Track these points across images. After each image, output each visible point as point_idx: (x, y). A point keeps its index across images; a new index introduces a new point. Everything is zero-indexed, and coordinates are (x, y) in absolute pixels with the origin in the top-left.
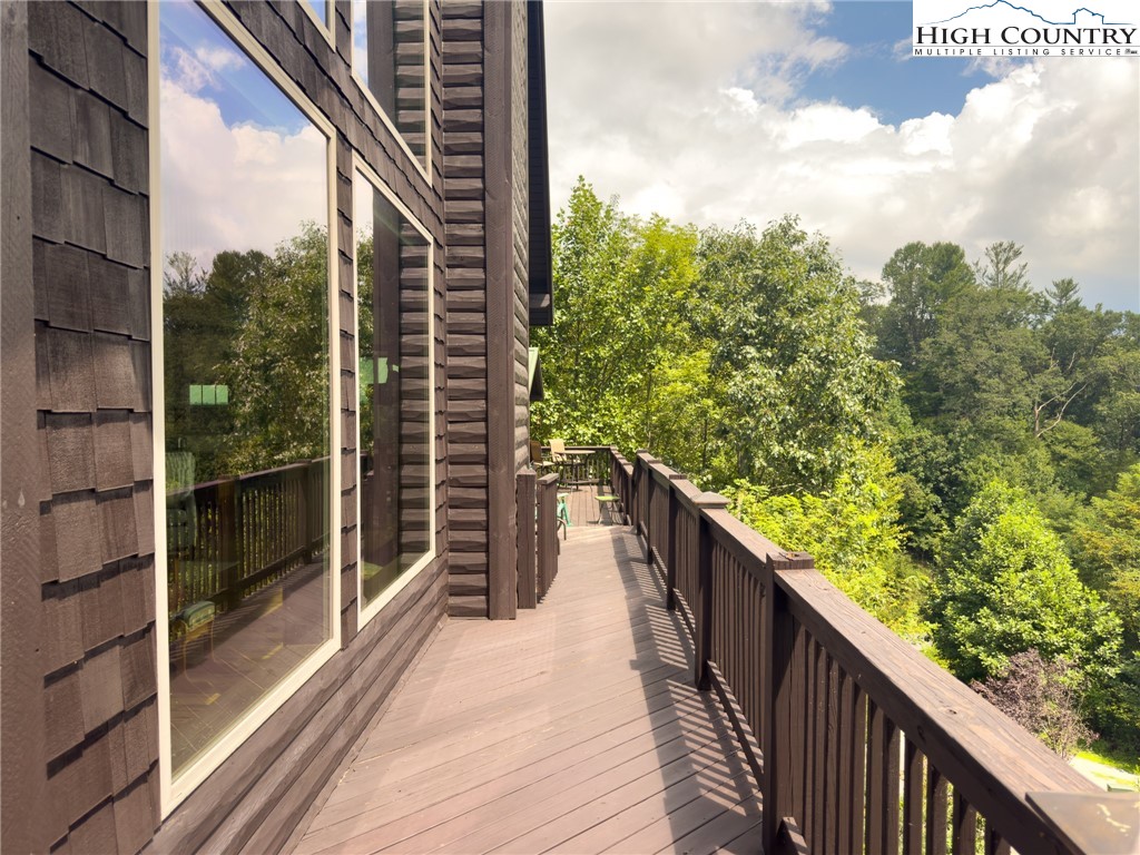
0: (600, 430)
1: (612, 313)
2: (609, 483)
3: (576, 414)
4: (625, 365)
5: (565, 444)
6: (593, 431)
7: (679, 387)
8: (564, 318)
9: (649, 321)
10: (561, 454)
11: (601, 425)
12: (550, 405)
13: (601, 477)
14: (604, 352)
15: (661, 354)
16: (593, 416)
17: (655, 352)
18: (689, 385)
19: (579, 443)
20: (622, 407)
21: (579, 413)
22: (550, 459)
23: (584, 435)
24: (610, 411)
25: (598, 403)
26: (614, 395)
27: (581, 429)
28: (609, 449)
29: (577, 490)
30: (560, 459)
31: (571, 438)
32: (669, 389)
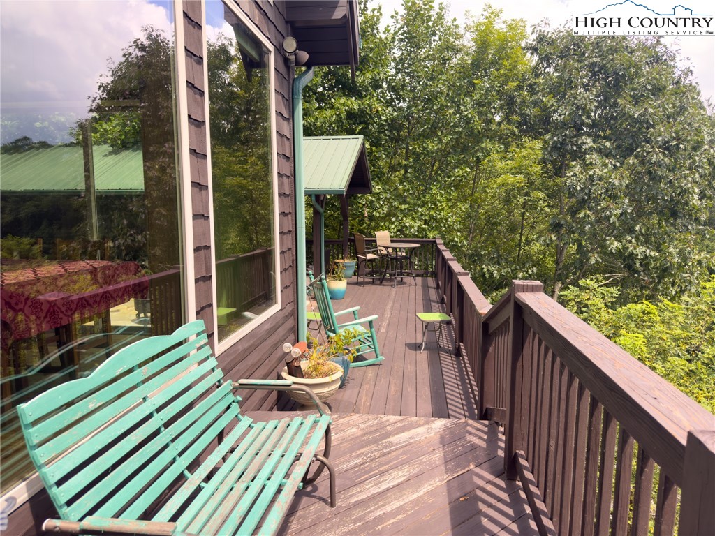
0: (426, 222)
1: (442, 105)
2: (434, 275)
3: (403, 207)
4: (453, 159)
5: (391, 237)
6: (419, 223)
7: (510, 179)
8: (395, 114)
9: (479, 113)
10: (386, 248)
11: (427, 218)
12: (380, 199)
13: (426, 269)
14: (432, 146)
15: (490, 146)
16: (420, 209)
17: (484, 145)
18: (521, 176)
19: (406, 236)
20: (449, 200)
21: (407, 206)
22: (375, 252)
23: (411, 226)
24: (435, 205)
25: (424, 197)
26: (440, 188)
27: (408, 222)
28: (435, 242)
29: (401, 282)
30: (385, 252)
31: (399, 231)
32: (499, 180)
